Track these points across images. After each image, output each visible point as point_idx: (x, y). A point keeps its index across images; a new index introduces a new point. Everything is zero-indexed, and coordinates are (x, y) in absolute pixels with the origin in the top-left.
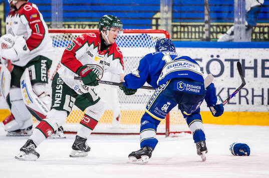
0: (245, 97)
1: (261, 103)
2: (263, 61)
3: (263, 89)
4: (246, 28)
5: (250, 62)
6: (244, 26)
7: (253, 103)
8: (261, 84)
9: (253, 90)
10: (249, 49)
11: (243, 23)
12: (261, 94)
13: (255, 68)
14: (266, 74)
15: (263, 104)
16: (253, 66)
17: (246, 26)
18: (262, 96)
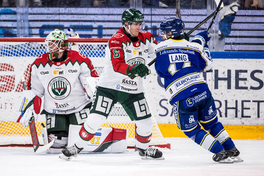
0: (218, 109)
1: (235, 115)
2: (237, 72)
3: (237, 101)
4: (220, 37)
5: (224, 73)
6: (217, 35)
7: (226, 116)
8: (234, 95)
9: (226, 102)
10: (222, 59)
11: (217, 32)
12: (235, 107)
13: (228, 79)
14: (240, 85)
15: (236, 116)
16: (226, 77)
17: (219, 35)
18: (236, 108)
